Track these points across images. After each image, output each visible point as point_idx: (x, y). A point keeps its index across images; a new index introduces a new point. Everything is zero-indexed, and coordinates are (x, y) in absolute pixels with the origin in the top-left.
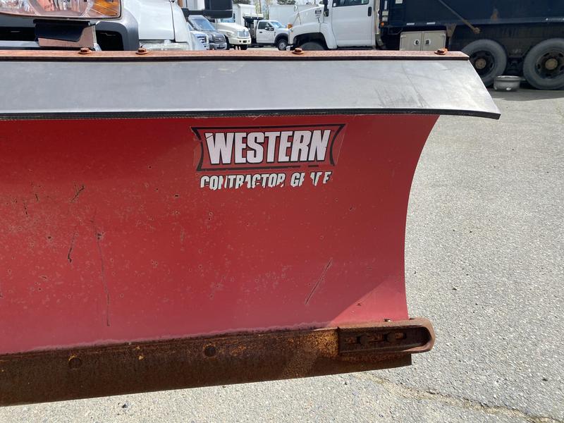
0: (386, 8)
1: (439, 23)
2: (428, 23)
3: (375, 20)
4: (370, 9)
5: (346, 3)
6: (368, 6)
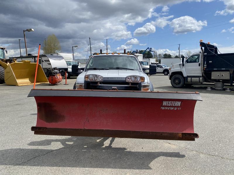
0: (205, 64)
1: (227, 69)
2: (222, 69)
3: (202, 68)
4: (199, 64)
5: (191, 62)
6: (198, 63)
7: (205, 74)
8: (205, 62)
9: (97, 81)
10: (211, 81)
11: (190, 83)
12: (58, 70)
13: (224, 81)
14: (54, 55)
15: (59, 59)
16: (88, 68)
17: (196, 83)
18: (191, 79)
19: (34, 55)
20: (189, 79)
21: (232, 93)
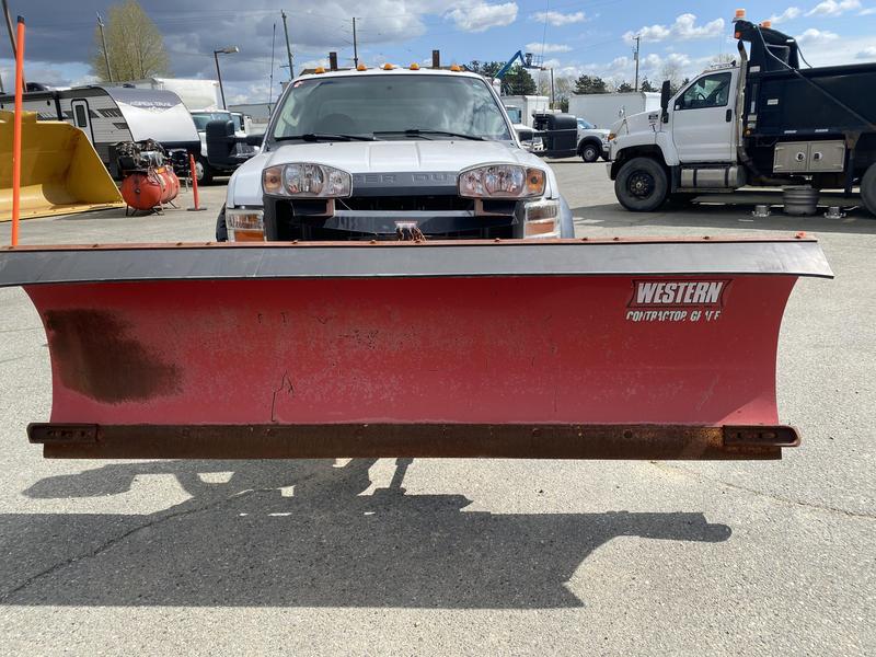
0: (753, 110)
1: (835, 130)
2: (817, 131)
3: (737, 127)
4: (729, 112)
5: (695, 104)
6: (726, 108)
7: (748, 154)
8: (753, 104)
9: (321, 195)
10: (771, 181)
11: (690, 191)
12: (158, 149)
13: (822, 179)
14: (139, 86)
15: (160, 104)
16: (279, 134)
17: (712, 190)
18: (695, 174)
19: (50, 89)
20: (687, 175)
21: (849, 224)
